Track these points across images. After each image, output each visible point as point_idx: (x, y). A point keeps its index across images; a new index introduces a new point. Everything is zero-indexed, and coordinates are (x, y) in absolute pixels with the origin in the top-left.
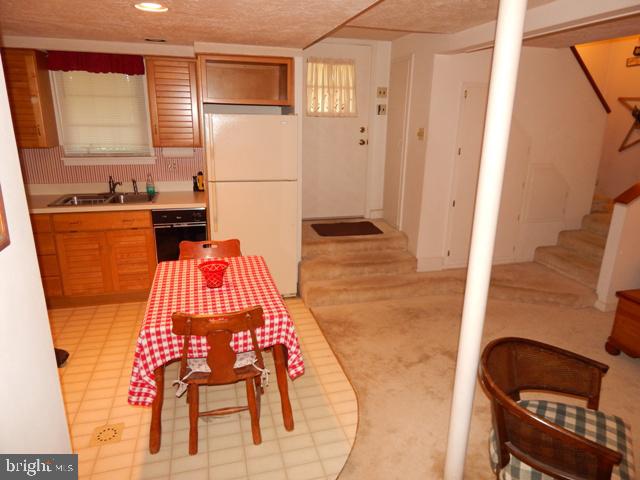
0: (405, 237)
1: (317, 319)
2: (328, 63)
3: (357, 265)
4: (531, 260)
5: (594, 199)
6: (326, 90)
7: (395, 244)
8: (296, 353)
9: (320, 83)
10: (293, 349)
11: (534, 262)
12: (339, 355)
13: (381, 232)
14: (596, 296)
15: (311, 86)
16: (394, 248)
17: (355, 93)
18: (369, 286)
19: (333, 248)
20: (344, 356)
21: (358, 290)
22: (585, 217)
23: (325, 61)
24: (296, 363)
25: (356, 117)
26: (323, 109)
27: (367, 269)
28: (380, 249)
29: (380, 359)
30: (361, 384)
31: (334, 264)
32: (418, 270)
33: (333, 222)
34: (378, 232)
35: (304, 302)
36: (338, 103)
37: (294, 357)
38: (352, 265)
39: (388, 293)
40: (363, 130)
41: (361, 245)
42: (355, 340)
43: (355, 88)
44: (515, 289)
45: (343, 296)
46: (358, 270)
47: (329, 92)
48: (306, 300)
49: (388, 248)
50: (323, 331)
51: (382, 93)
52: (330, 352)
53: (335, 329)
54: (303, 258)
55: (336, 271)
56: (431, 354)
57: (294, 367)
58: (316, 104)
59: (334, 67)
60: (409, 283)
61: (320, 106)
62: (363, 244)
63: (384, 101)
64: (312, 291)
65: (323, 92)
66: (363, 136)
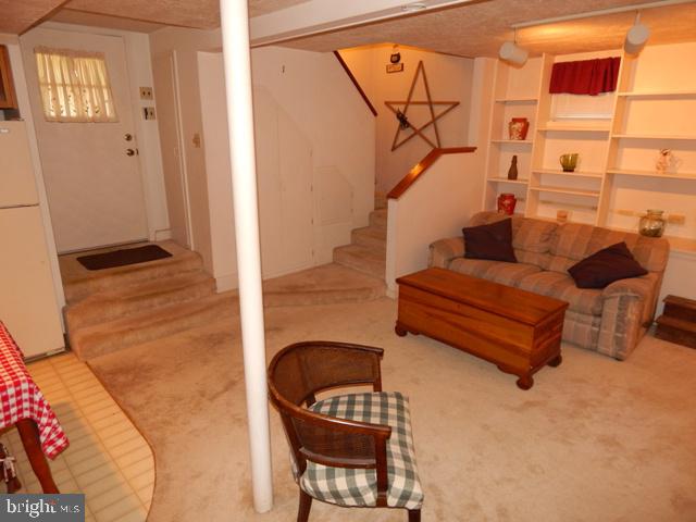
0: (199, 256)
1: (97, 372)
2: (66, 55)
3: (144, 298)
4: (331, 261)
5: (376, 196)
6: (69, 89)
7: (189, 266)
8: (48, 424)
9: (58, 80)
10: (44, 420)
11: (334, 263)
12: (128, 409)
13: (171, 255)
14: (386, 285)
15: (47, 84)
16: (188, 271)
17: (111, 95)
18: (160, 319)
19: (109, 283)
20: (134, 409)
21: (148, 327)
22: (371, 214)
23: (63, 52)
24: (53, 436)
25: (117, 122)
26: (68, 112)
27: (156, 301)
28: (170, 274)
29: (180, 400)
30: (156, 434)
31: (113, 301)
32: (218, 291)
33: (107, 251)
34: (168, 255)
35: (76, 355)
36: (89, 105)
37: (47, 430)
38: (137, 299)
39: (186, 323)
40: (129, 138)
41: (147, 274)
42: (149, 386)
43: (109, 87)
44: (317, 292)
45: (129, 338)
46: (146, 303)
47: (73, 91)
48: (79, 353)
49: (180, 272)
50: (105, 386)
51: (146, 93)
52: (116, 408)
53: (121, 379)
54: (67, 301)
55: (118, 310)
56: (236, 379)
57: (52, 443)
58: (58, 106)
59: (76, 60)
60: (210, 307)
61: (64, 108)
62: (149, 272)
63: (151, 104)
64: (85, 340)
65: (65, 91)
66: (131, 145)
